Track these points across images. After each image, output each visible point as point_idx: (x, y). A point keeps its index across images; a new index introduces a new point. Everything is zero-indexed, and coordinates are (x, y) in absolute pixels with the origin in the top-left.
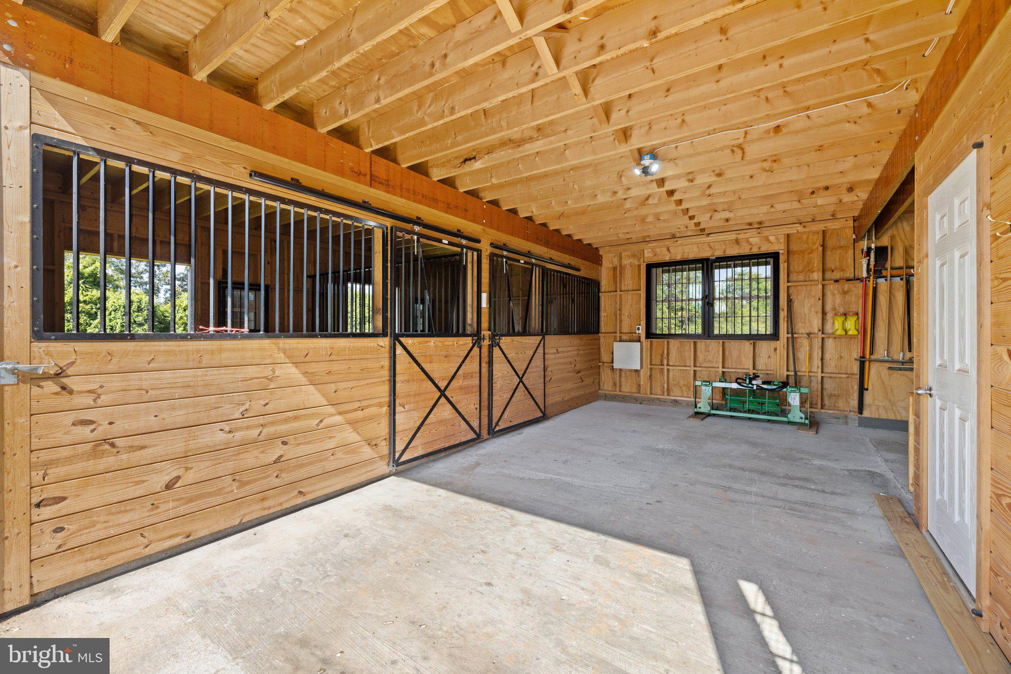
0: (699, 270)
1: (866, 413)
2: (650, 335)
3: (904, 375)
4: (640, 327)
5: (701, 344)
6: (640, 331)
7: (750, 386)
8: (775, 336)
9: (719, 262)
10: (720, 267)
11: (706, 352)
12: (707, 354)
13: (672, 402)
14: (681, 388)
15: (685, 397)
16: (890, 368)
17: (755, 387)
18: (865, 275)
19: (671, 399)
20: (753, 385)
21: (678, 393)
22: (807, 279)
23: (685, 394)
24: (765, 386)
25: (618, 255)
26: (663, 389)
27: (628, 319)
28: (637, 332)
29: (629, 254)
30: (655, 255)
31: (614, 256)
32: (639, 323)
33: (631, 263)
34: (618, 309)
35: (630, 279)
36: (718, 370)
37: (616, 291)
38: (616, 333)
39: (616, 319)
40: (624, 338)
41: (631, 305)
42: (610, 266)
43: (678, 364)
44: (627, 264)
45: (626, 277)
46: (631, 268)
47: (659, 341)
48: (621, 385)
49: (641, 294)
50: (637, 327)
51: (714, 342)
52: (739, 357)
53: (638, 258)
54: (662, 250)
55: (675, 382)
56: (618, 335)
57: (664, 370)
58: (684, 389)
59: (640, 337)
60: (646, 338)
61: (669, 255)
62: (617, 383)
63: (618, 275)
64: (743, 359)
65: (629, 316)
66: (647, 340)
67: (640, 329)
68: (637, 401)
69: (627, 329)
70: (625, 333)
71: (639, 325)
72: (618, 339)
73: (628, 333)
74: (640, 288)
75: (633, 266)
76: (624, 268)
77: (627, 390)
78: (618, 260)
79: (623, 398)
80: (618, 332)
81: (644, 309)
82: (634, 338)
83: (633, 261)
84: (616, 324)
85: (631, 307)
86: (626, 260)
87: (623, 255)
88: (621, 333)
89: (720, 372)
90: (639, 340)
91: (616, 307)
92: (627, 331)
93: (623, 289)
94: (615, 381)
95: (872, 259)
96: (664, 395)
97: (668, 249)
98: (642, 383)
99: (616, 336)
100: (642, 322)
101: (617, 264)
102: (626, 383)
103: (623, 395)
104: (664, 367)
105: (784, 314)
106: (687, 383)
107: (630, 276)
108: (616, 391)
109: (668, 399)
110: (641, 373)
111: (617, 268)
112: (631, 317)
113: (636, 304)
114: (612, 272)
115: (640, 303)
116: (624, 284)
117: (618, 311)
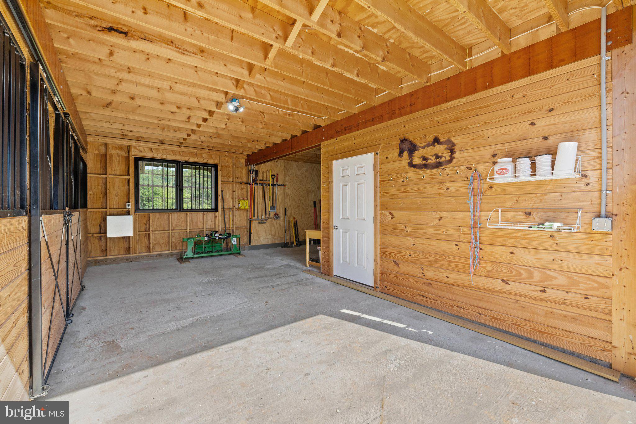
0: (174, 167)
1: (251, 244)
2: (137, 209)
3: (262, 226)
4: (130, 204)
5: (174, 215)
6: (130, 207)
7: (214, 237)
8: (216, 210)
9: (187, 165)
10: (187, 168)
11: (177, 220)
12: (178, 221)
13: (156, 256)
14: (161, 245)
15: (164, 251)
16: (259, 223)
17: (217, 238)
18: (251, 182)
19: (155, 254)
20: (216, 237)
21: (159, 249)
22: (228, 181)
23: (164, 249)
24: (221, 237)
25: (106, 145)
26: (148, 248)
27: (116, 198)
28: (127, 207)
29: (116, 146)
30: (141, 152)
31: (101, 145)
32: (128, 201)
33: (118, 153)
34: (108, 189)
35: (117, 166)
36: (186, 231)
37: (106, 174)
38: (106, 208)
39: (105, 197)
40: (113, 212)
41: (119, 187)
42: (97, 152)
43: (159, 229)
44: (114, 154)
45: (113, 164)
46: (118, 158)
47: (144, 214)
48: (110, 250)
49: (129, 179)
50: (127, 204)
51: (182, 215)
52: (197, 222)
53: (124, 151)
54: (146, 149)
55: (156, 242)
56: (108, 210)
57: (149, 234)
58: (163, 245)
59: (129, 211)
60: (135, 212)
61: (152, 154)
62: (106, 249)
63: (108, 161)
64: (199, 223)
65: (117, 195)
66: (135, 214)
67: (130, 205)
68: (127, 260)
69: (115, 205)
70: (113, 208)
71: (129, 202)
72: (108, 213)
73: (116, 209)
74: (128, 174)
75: (120, 156)
76: (111, 156)
77: (116, 254)
78: (106, 149)
79: (114, 260)
80: (108, 207)
81: (133, 190)
82: (123, 212)
83: (120, 153)
84: (105, 201)
85: (118, 188)
86: (113, 151)
87: (110, 146)
88: (110, 208)
89: (188, 232)
90: (128, 213)
91: (104, 187)
92: (115, 207)
93: (110, 173)
94: (103, 248)
95: (254, 175)
96: (150, 252)
97: (151, 149)
98: (131, 246)
99: (106, 211)
100: (131, 200)
101: (106, 152)
102: (115, 248)
103: (114, 258)
104: (149, 232)
105: (220, 198)
106: (165, 241)
107: (117, 164)
108: (107, 256)
109: (153, 255)
110: (131, 238)
111: (106, 155)
112: (119, 196)
113: (123, 186)
114: (99, 158)
115: (129, 185)
116: (112, 170)
117: (108, 191)
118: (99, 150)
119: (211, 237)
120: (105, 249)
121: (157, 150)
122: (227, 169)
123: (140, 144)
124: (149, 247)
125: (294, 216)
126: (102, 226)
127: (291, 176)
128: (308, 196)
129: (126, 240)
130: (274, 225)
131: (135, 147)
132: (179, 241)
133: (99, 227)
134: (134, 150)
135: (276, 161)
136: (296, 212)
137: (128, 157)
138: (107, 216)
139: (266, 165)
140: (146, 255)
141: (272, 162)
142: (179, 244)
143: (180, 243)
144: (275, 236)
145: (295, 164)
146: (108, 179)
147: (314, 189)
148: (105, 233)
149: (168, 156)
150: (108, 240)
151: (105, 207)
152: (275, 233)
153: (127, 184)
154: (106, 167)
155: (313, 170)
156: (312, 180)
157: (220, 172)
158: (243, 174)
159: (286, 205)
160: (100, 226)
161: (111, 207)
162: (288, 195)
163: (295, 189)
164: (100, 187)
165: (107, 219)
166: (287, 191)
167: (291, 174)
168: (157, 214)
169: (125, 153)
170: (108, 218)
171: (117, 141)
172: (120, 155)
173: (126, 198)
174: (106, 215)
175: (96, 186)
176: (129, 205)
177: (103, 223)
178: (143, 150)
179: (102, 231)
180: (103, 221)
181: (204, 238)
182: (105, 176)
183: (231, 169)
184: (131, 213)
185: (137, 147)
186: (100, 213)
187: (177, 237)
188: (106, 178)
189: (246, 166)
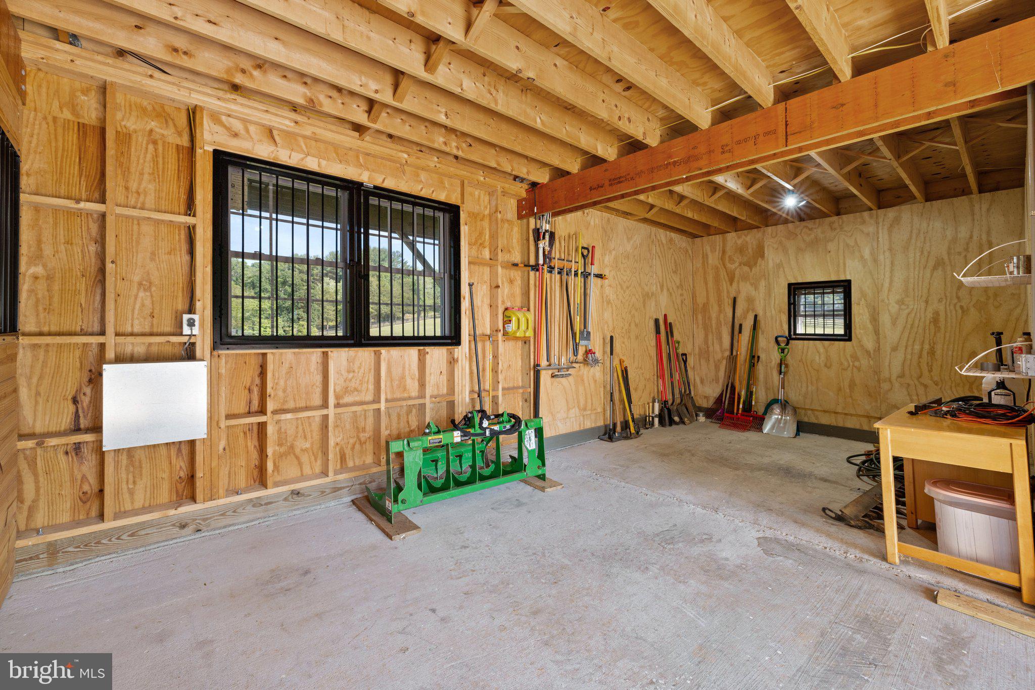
2: (222, 337)
3: (561, 383)
4: (195, 317)
5: (339, 357)
6: (196, 331)
8: (452, 338)
11: (348, 372)
12: (351, 375)
13: (286, 499)
14: (297, 458)
15: (311, 478)
16: (553, 377)
17: (488, 432)
18: (542, 261)
23: (307, 470)
24: (496, 427)
25: (103, 89)
26: (256, 473)
27: (141, 294)
28: (186, 330)
29: (145, 103)
30: (236, 135)
31: (86, 92)
32: (187, 307)
33: (151, 131)
34: (108, 260)
35: (146, 177)
36: (375, 406)
37: (104, 202)
38: (102, 333)
39: (99, 291)
40: (128, 350)
41: (153, 254)
42: (67, 115)
43: (291, 405)
44: (135, 131)
45: (133, 170)
46: (151, 147)
47: (242, 355)
48: (117, 493)
49: (194, 227)
50: (186, 317)
51: (365, 355)
52: (403, 378)
53: (175, 125)
54: (252, 128)
55: (283, 450)
56: (110, 340)
57: (262, 427)
58: (305, 459)
59: (193, 344)
60: (214, 347)
61: (272, 148)
62: (101, 491)
63: (110, 152)
64: (409, 381)
65: (146, 285)
66: (215, 353)
67: (197, 323)
68: (183, 526)
69: (136, 322)
70: (132, 334)
71: (191, 310)
72: (110, 354)
73: (143, 335)
74: (190, 208)
75: (160, 143)
76: (125, 138)
77: (138, 504)
78: (105, 107)
79: (132, 535)
80: (110, 329)
81: (209, 269)
82: (168, 350)
83: (158, 130)
84: (97, 304)
85: (152, 259)
86: (133, 119)
87: (120, 98)
88: (117, 334)
89: (383, 408)
90: (189, 354)
91: (97, 253)
92: (137, 329)
93: (121, 199)
94: (86, 488)
95: (547, 244)
96: (263, 484)
97: (270, 132)
98: (199, 474)
99: (102, 346)
100: (198, 305)
101: (103, 120)
102: (134, 483)
103: (132, 525)
104: (262, 419)
105: (465, 305)
106: (312, 444)
107: (147, 170)
108: (101, 517)
109: (277, 495)
110: (199, 447)
111: (103, 131)
112: (153, 289)
113: (170, 253)
114: (73, 137)
115: (191, 252)
116: (127, 188)
117: (109, 267)
118: (74, 109)
119: (472, 431)
120: (97, 490)
121: (290, 136)
122: (479, 223)
123: (233, 107)
124: (261, 469)
125: (622, 358)
126: (85, 401)
127: (614, 253)
128: (644, 306)
129: (179, 450)
130: (583, 380)
131: (215, 118)
132: (352, 441)
133: (72, 408)
134: (212, 125)
135: (586, 211)
136: (623, 345)
137: (192, 149)
138: (105, 366)
139: (566, 221)
140: (251, 500)
141: (579, 214)
142: (353, 448)
143: (357, 446)
144: (585, 409)
145: (622, 223)
146: (110, 220)
147: (654, 288)
148: (97, 428)
149: (324, 163)
150: (109, 461)
151: (96, 328)
152: (586, 402)
153: (185, 247)
154: (103, 174)
155: (653, 242)
156: (651, 267)
157: (466, 227)
158: (514, 241)
159: (606, 328)
160: (75, 401)
161: (121, 330)
162: (609, 302)
163: (622, 288)
164: (77, 250)
165: (104, 374)
166: (608, 290)
167: (614, 249)
168: (289, 354)
169: (180, 134)
170: (110, 372)
171: (149, 82)
172: (158, 137)
173: (180, 294)
174: (101, 359)
175: (62, 248)
176: (191, 323)
177: (88, 390)
178: (243, 132)
179: (83, 423)
180: (90, 381)
181: (453, 437)
182: (100, 207)
183: (486, 224)
184: (198, 353)
185: (224, 118)
186: (78, 353)
187: (348, 426)
188: (103, 216)
189: (520, 217)
